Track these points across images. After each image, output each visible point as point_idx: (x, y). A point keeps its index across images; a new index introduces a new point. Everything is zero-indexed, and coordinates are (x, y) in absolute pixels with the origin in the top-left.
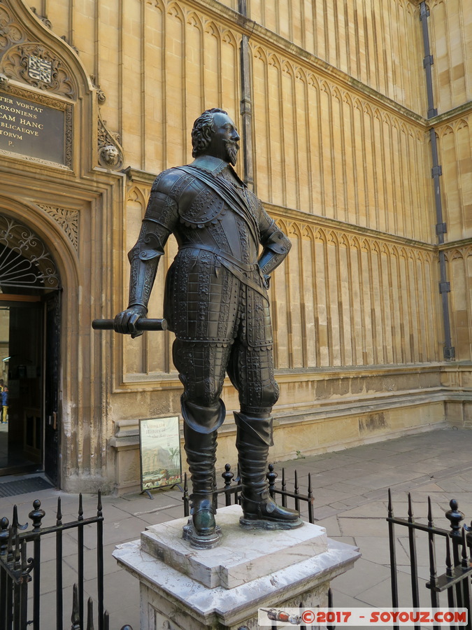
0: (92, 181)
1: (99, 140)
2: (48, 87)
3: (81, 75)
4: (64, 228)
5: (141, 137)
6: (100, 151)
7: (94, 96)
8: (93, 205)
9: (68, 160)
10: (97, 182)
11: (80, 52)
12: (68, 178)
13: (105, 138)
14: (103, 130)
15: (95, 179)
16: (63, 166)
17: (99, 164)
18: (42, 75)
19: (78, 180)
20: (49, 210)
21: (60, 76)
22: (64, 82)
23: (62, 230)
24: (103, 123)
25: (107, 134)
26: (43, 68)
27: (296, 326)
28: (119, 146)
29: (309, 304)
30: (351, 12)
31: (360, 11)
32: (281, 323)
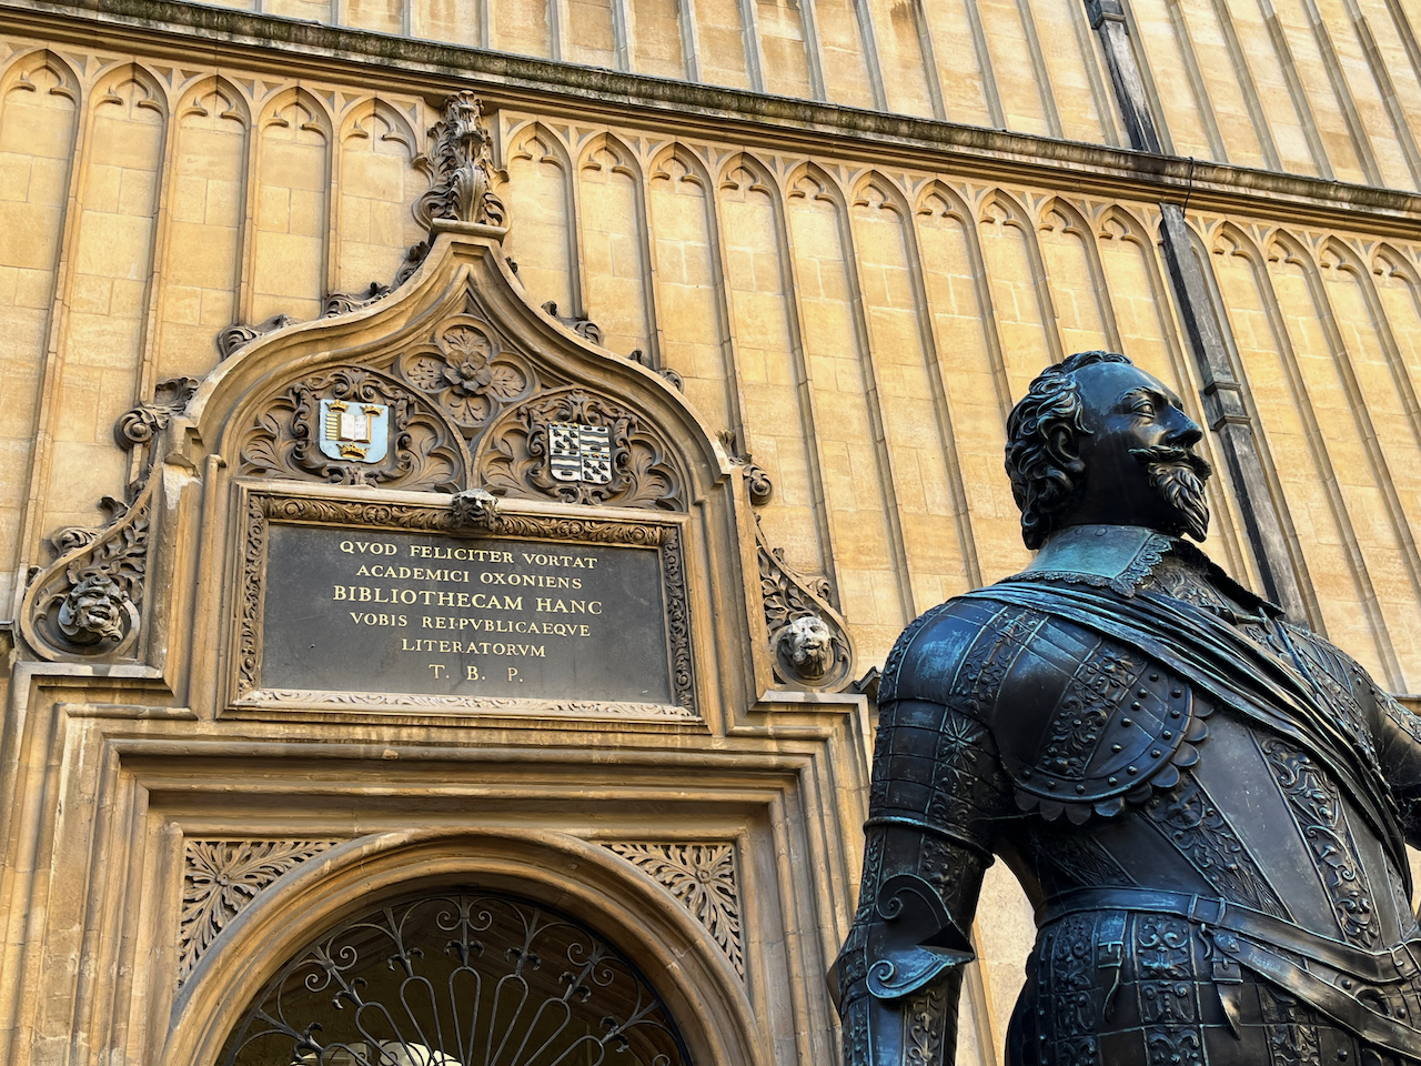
0: (764, 736)
1: (767, 608)
2: (606, 494)
3: (693, 438)
4: (693, 908)
5: (897, 570)
6: (775, 640)
7: (738, 487)
8: (777, 813)
9: (682, 687)
10: (780, 738)
11: (686, 383)
12: (689, 742)
13: (788, 598)
14: (776, 577)
15: (771, 731)
16: (669, 708)
17: (777, 680)
18: (588, 465)
19: (718, 743)
20: (641, 855)
21: (639, 458)
22: (651, 472)
23: (686, 914)
24: (773, 556)
25: (791, 583)
26: (588, 448)
28: (832, 612)
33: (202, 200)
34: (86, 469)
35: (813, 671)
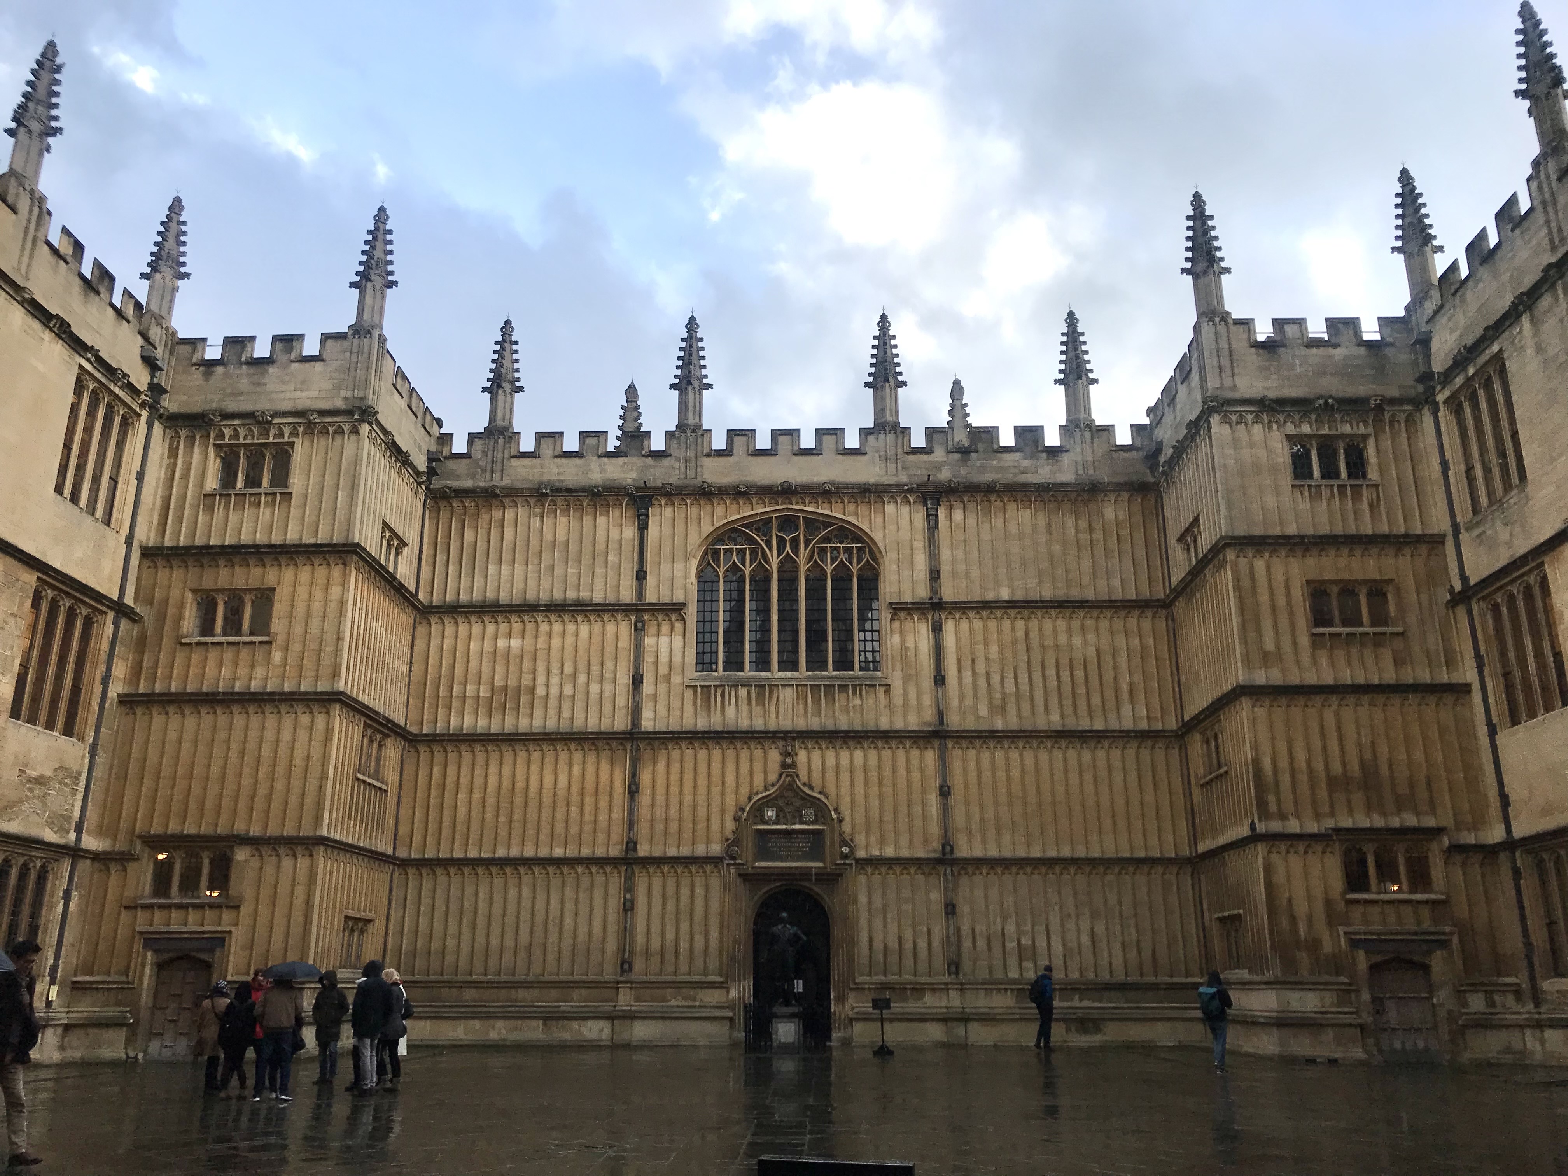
1: (840, 845)
2: (812, 823)
3: (829, 811)
5: (867, 834)
6: (841, 851)
7: (837, 820)
11: (828, 798)
12: (823, 870)
13: (844, 843)
14: (842, 839)
16: (820, 864)
18: (809, 818)
20: (818, 888)
21: (820, 814)
22: (820, 818)
24: (842, 834)
25: (845, 840)
26: (809, 814)
27: (997, 945)
28: (852, 844)
29: (1011, 928)
30: (1064, 661)
31: (1078, 655)
32: (981, 943)
33: (744, 768)
34: (730, 825)
35: (846, 857)
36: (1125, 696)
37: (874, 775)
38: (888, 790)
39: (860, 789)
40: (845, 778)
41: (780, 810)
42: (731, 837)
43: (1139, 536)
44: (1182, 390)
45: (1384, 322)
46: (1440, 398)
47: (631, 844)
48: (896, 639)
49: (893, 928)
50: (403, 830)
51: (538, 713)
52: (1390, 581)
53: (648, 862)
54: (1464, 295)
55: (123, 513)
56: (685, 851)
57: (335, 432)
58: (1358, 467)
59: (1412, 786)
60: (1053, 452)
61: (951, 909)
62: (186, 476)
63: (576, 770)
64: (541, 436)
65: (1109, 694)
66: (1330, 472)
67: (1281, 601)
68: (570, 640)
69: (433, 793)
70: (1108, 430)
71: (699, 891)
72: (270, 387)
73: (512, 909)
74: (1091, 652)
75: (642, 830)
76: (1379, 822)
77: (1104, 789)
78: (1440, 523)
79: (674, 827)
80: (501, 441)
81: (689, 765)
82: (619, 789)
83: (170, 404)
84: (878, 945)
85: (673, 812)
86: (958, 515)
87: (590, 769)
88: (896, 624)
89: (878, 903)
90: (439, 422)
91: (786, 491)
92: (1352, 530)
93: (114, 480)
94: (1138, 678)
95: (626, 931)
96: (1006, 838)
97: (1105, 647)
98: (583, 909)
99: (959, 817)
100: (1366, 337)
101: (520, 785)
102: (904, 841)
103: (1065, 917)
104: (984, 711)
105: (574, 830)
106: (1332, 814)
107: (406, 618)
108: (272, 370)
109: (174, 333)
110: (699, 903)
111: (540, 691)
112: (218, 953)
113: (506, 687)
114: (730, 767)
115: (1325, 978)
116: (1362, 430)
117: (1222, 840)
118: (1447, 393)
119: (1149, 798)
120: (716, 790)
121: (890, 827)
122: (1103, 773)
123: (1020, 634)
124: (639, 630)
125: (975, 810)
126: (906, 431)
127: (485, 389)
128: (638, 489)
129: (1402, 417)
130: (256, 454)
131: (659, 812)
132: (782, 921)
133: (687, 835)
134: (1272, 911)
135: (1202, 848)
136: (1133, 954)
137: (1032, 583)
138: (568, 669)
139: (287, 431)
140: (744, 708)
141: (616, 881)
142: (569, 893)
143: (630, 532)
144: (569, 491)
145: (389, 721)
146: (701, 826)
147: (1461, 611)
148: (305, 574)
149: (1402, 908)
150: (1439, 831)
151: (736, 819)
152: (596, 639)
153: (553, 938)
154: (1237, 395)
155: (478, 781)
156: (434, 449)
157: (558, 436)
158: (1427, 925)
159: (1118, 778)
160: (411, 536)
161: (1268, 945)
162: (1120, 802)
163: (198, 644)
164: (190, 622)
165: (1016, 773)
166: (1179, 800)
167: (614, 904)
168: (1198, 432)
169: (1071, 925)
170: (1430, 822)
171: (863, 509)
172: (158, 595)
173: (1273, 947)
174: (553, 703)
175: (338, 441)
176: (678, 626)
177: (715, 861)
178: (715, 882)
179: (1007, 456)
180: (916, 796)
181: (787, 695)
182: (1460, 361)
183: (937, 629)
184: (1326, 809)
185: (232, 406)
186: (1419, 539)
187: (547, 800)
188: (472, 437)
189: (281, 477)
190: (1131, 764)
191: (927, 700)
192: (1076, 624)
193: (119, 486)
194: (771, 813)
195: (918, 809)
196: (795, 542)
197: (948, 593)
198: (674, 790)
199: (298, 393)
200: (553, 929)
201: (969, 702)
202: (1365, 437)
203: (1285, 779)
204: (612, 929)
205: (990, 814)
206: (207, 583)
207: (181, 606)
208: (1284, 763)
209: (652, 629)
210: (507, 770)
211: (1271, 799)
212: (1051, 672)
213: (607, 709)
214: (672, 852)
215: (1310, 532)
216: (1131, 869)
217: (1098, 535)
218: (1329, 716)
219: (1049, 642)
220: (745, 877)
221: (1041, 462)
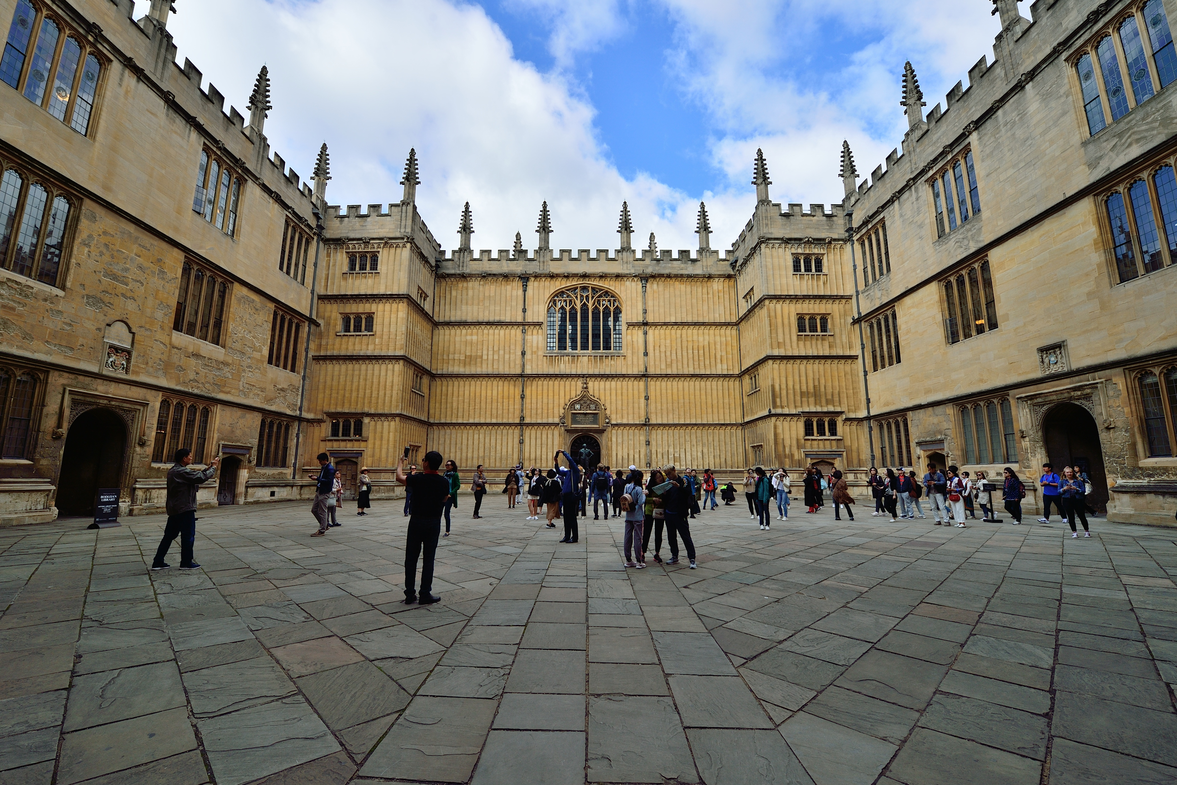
3: (601, 405)
5: (616, 414)
10: (604, 428)
27: (665, 457)
29: (671, 450)
30: (696, 347)
31: (701, 345)
32: (660, 456)
33: (568, 388)
34: (562, 411)
35: (608, 423)
36: (719, 361)
37: (619, 392)
38: (625, 398)
39: (614, 397)
40: (608, 393)
41: (581, 405)
42: (562, 415)
43: (727, 296)
44: (748, 235)
45: (834, 206)
46: (855, 238)
47: (522, 418)
48: (629, 337)
49: (626, 450)
50: (431, 411)
51: (484, 366)
52: (829, 314)
53: (528, 425)
54: (869, 194)
55: (309, 280)
56: (545, 421)
57: (396, 247)
58: (819, 268)
59: (832, 395)
60: (694, 261)
61: (648, 443)
62: (334, 265)
63: (500, 388)
64: (483, 252)
65: (713, 360)
66: (809, 269)
67: (786, 321)
68: (496, 337)
69: (443, 397)
70: (716, 252)
71: (550, 436)
72: (368, 227)
73: (476, 442)
74: (706, 343)
75: (527, 413)
76: (819, 409)
77: (709, 397)
78: (849, 290)
79: (539, 411)
80: (466, 253)
81: (545, 388)
82: (518, 397)
83: (328, 234)
84: (620, 457)
85: (539, 406)
86: (655, 286)
87: (506, 388)
88: (629, 331)
89: (620, 440)
90: (440, 246)
91: (585, 276)
92: (816, 294)
93: (304, 266)
94: (724, 354)
95: (521, 451)
96: (671, 416)
97: (712, 341)
98: (504, 443)
99: (652, 407)
100: (826, 213)
101: (478, 394)
102: (631, 417)
103: (693, 446)
104: (663, 366)
105: (500, 412)
106: (802, 406)
107: (429, 327)
108: (369, 219)
109: (326, 203)
110: (550, 441)
111: (485, 357)
112: (360, 459)
113: (471, 356)
114: (562, 388)
115: (794, 469)
116: (822, 252)
117: (756, 417)
118: (858, 236)
119: (726, 401)
120: (556, 397)
121: (625, 412)
122: (709, 391)
123: (679, 336)
124: (524, 332)
125: (659, 405)
126: (634, 251)
127: (458, 232)
128: (523, 274)
129: (839, 246)
130: (363, 256)
131: (534, 406)
132: (584, 447)
133: (545, 415)
134: (776, 443)
135: (746, 420)
136: (717, 460)
137: (684, 315)
138: (496, 348)
139: (376, 246)
140: (567, 364)
141: (517, 431)
142: (499, 437)
143: (520, 292)
144: (494, 275)
145: (424, 368)
146: (550, 411)
147: (857, 326)
148: (388, 306)
149: (826, 442)
150: (842, 413)
151: (564, 409)
152: (507, 337)
153: (493, 454)
154: (773, 236)
155: (461, 393)
156: (438, 256)
157: (489, 252)
158: (834, 449)
159: (715, 392)
160: (430, 293)
161: (774, 456)
162: (715, 402)
163: (344, 335)
164: (339, 326)
165: (675, 391)
166: (738, 401)
167: (516, 441)
168: (755, 252)
169: (694, 449)
170: (838, 409)
171: (618, 284)
172: (327, 314)
173: (776, 457)
174: (490, 362)
175: (399, 250)
176: (540, 331)
177: (557, 425)
178: (556, 432)
179: (674, 262)
180: (636, 400)
181: (586, 359)
182: (865, 223)
183: (645, 333)
184: (799, 404)
185: (352, 236)
186: (842, 297)
187: (489, 400)
188: (454, 252)
189: (374, 266)
190: (720, 388)
191: (641, 362)
192: (701, 331)
193: (307, 268)
194: (578, 406)
195: (636, 405)
196: (587, 297)
197: (650, 319)
198: (540, 397)
199: (380, 230)
200: (493, 450)
201: (657, 363)
202: (823, 254)
203: (784, 393)
204: (516, 450)
205: (665, 406)
206: (347, 311)
207: (336, 319)
208: (784, 386)
209: (529, 332)
210: (472, 388)
211: (778, 400)
212: (690, 351)
213: (512, 365)
214: (539, 421)
215: (799, 294)
216: (718, 428)
217: (711, 296)
218: (802, 367)
219: (690, 339)
220: (567, 431)
221: (689, 265)
